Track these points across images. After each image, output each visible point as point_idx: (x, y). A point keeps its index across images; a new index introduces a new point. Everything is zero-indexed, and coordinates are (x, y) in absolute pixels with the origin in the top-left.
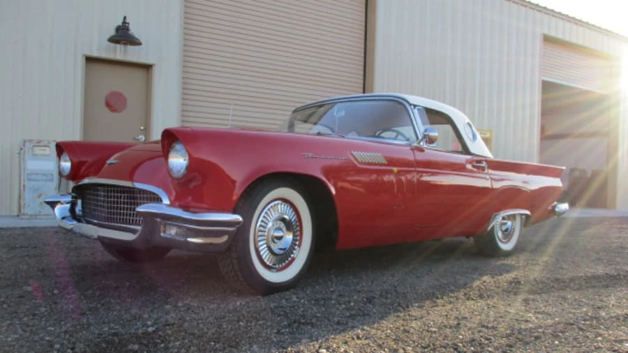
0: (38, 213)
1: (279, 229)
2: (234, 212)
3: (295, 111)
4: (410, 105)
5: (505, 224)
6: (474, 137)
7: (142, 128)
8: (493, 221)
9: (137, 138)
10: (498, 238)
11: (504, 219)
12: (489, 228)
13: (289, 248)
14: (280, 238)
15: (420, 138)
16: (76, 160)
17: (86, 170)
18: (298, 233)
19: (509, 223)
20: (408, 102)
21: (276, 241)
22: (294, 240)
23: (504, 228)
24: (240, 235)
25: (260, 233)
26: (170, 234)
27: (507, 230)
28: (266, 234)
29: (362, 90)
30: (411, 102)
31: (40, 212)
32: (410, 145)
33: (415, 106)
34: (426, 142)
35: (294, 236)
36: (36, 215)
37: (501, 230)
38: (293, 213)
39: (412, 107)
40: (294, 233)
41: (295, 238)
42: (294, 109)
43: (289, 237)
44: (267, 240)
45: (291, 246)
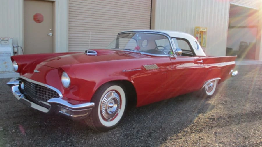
0: (4, 71)
1: (111, 103)
2: (91, 102)
3: (119, 34)
4: (170, 37)
5: (210, 84)
6: (198, 48)
7: (51, 30)
8: (205, 84)
9: (48, 34)
10: (206, 90)
11: (210, 82)
12: (203, 87)
13: (115, 112)
14: (111, 107)
15: (174, 53)
16: (20, 63)
17: (25, 68)
18: (119, 105)
19: (212, 83)
20: (169, 36)
21: (110, 108)
22: (117, 108)
23: (209, 86)
24: (94, 110)
25: (103, 105)
26: (63, 112)
27: (210, 87)
28: (106, 105)
29: (149, 28)
30: (171, 36)
31: (6, 70)
32: (169, 57)
33: (172, 38)
34: (177, 54)
35: (118, 106)
36: (4, 72)
37: (208, 86)
38: (118, 96)
39: (171, 38)
40: (118, 105)
41: (118, 107)
42: (119, 32)
43: (115, 106)
44: (106, 107)
45: (116, 110)
